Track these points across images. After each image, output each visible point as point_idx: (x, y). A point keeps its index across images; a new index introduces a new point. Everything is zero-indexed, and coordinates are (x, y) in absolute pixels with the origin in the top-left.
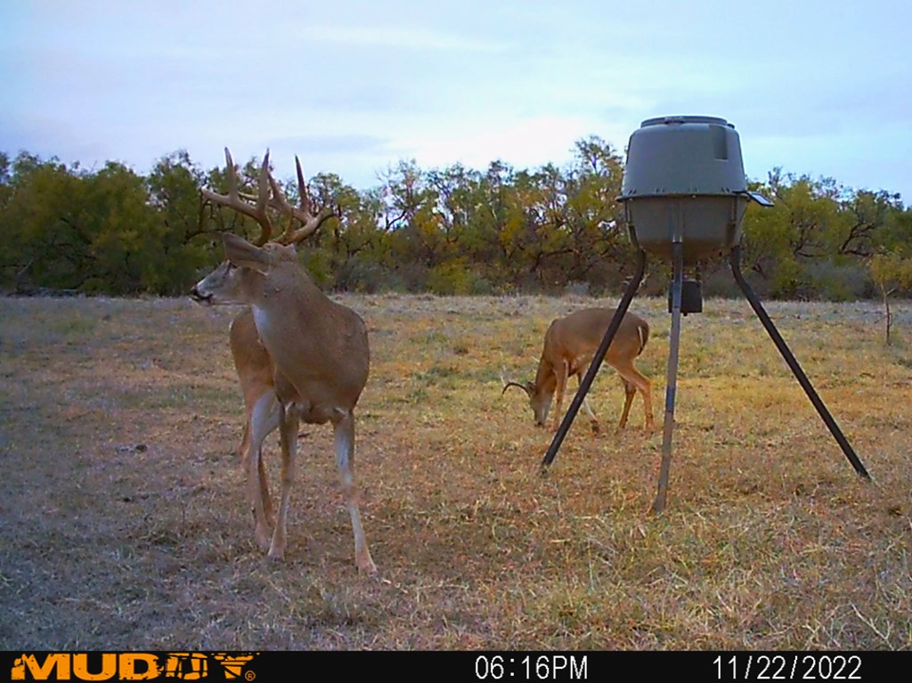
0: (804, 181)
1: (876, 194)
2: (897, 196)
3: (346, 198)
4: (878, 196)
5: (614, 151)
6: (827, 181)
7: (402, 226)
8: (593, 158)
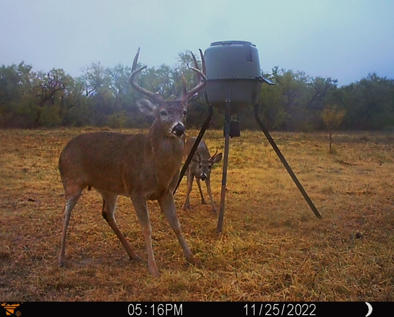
0: (289, 73)
1: (324, 79)
2: (336, 81)
3: (67, 81)
6: (301, 74)
7: (94, 94)
8: (187, 62)
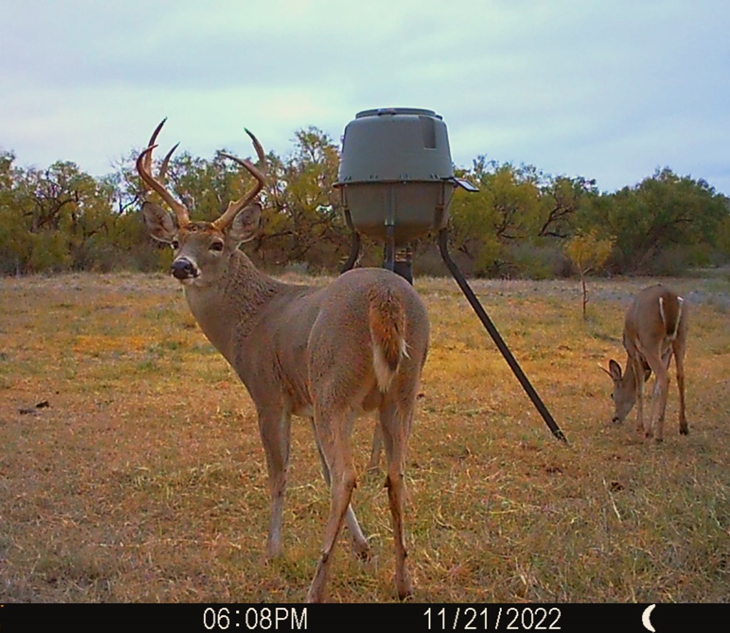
0: (507, 168)
1: (573, 180)
2: (593, 182)
3: (83, 184)
4: (575, 182)
5: (331, 140)
6: (528, 169)
7: (135, 210)
8: (311, 147)
